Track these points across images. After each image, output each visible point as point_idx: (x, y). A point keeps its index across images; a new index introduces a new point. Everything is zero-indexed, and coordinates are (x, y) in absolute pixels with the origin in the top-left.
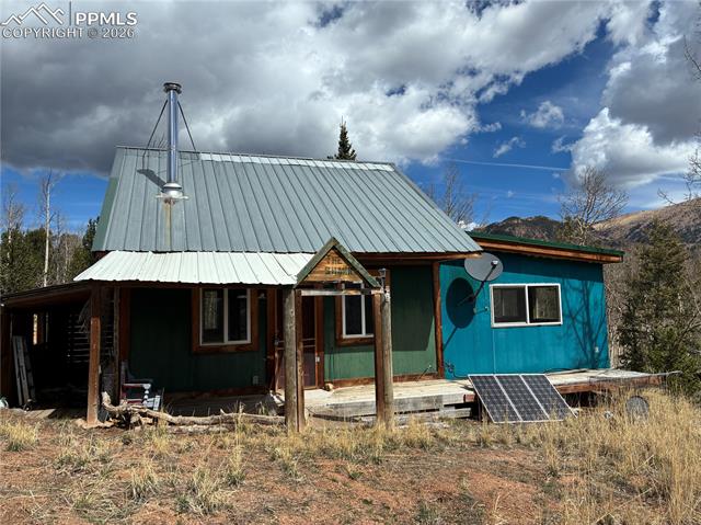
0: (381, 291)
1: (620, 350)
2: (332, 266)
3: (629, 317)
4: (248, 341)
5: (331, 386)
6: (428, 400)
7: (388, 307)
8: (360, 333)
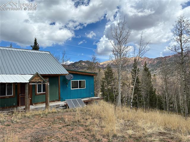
0: (47, 83)
1: (101, 93)
2: (36, 78)
3: (102, 86)
4: (12, 95)
5: (34, 104)
6: (57, 105)
7: (49, 87)
8: (41, 92)
